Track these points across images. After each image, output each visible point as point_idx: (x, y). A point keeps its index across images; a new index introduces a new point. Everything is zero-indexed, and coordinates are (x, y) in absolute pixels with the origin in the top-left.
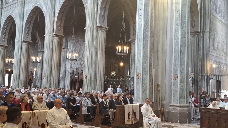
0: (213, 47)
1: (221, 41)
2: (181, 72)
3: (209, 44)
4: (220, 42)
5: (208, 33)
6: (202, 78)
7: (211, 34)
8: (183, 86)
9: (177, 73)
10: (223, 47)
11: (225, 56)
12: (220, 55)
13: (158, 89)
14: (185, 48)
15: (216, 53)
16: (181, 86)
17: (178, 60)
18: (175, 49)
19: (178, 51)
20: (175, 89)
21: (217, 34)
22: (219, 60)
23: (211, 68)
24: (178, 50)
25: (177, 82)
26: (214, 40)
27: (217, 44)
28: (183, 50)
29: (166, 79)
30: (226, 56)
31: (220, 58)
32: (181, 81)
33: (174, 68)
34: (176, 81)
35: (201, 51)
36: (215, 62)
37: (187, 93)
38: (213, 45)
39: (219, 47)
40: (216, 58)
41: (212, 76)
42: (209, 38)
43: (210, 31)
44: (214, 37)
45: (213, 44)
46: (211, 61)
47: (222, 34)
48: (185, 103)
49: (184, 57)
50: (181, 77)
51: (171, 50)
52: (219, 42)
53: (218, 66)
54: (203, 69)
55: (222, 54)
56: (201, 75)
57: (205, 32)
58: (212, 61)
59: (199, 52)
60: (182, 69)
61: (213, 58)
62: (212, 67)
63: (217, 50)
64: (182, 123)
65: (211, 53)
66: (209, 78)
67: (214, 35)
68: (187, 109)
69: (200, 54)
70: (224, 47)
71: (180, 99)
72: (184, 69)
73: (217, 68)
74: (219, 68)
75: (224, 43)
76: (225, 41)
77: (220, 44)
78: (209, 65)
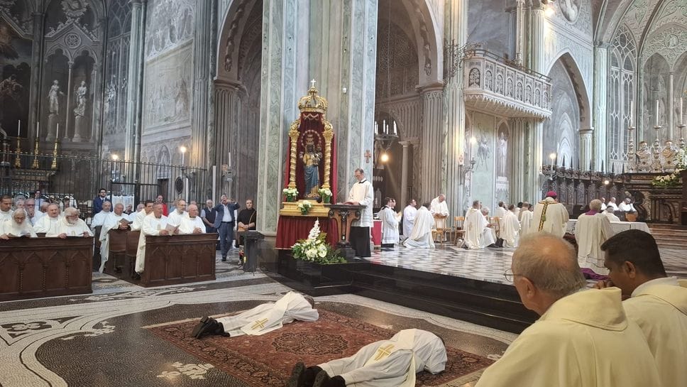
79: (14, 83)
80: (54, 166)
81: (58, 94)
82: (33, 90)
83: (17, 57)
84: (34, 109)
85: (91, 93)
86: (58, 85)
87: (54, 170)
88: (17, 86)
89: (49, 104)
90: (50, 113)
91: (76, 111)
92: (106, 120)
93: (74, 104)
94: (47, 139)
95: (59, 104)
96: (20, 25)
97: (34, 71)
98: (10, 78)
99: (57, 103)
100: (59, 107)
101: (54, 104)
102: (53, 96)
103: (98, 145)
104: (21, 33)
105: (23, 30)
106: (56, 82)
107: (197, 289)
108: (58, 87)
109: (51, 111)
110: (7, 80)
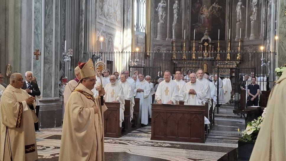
0: (102, 11)
1: (112, 2)
2: (46, 46)
3: (96, 5)
4: (111, 5)
6: (85, 57)
8: (50, 69)
9: (40, 48)
10: (115, 12)
12: (111, 24)
13: (7, 75)
14: (52, 7)
15: (106, 20)
16: (46, 69)
17: (40, 26)
18: (36, 7)
19: (41, 12)
20: (36, 73)
22: (110, 32)
23: (98, 42)
24: (41, 10)
25: (40, 62)
28: (50, 11)
29: (22, 57)
31: (111, 28)
32: (47, 61)
33: (35, 39)
34: (38, 61)
35: (84, 16)
36: (105, 34)
37: (56, 79)
38: (102, 8)
39: (110, 13)
40: (105, 28)
41: (99, 54)
45: (101, 7)
46: (98, 32)
48: (53, 95)
49: (51, 22)
50: (47, 54)
51: (29, 10)
52: (110, 4)
53: (109, 39)
54: (86, 43)
55: (114, 23)
56: (83, 52)
58: (99, 31)
59: (81, 17)
60: (47, 41)
61: (102, 28)
63: (107, 16)
64: (47, 127)
65: (98, 20)
66: (94, 56)
68: (55, 104)
69: (82, 20)
70: (117, 13)
71: (43, 90)
72: (51, 42)
73: (107, 42)
74: (110, 43)
75: (117, 7)
76: (119, 4)
77: (111, 7)
78: (95, 38)
79: (217, 6)
80: (239, 57)
81: (241, 8)
82: (228, 9)
84: (228, 21)
85: (260, 3)
86: (241, 1)
87: (238, 60)
88: (219, 8)
89: (236, 16)
90: (237, 22)
91: (251, 18)
92: (268, 21)
93: (250, 13)
94: (236, 40)
95: (242, 15)
98: (215, 3)
99: (241, 14)
100: (242, 17)
101: (239, 16)
102: (238, 9)
103: (264, 40)
107: (170, 146)
108: (241, 3)
109: (238, 20)
110: (213, 5)
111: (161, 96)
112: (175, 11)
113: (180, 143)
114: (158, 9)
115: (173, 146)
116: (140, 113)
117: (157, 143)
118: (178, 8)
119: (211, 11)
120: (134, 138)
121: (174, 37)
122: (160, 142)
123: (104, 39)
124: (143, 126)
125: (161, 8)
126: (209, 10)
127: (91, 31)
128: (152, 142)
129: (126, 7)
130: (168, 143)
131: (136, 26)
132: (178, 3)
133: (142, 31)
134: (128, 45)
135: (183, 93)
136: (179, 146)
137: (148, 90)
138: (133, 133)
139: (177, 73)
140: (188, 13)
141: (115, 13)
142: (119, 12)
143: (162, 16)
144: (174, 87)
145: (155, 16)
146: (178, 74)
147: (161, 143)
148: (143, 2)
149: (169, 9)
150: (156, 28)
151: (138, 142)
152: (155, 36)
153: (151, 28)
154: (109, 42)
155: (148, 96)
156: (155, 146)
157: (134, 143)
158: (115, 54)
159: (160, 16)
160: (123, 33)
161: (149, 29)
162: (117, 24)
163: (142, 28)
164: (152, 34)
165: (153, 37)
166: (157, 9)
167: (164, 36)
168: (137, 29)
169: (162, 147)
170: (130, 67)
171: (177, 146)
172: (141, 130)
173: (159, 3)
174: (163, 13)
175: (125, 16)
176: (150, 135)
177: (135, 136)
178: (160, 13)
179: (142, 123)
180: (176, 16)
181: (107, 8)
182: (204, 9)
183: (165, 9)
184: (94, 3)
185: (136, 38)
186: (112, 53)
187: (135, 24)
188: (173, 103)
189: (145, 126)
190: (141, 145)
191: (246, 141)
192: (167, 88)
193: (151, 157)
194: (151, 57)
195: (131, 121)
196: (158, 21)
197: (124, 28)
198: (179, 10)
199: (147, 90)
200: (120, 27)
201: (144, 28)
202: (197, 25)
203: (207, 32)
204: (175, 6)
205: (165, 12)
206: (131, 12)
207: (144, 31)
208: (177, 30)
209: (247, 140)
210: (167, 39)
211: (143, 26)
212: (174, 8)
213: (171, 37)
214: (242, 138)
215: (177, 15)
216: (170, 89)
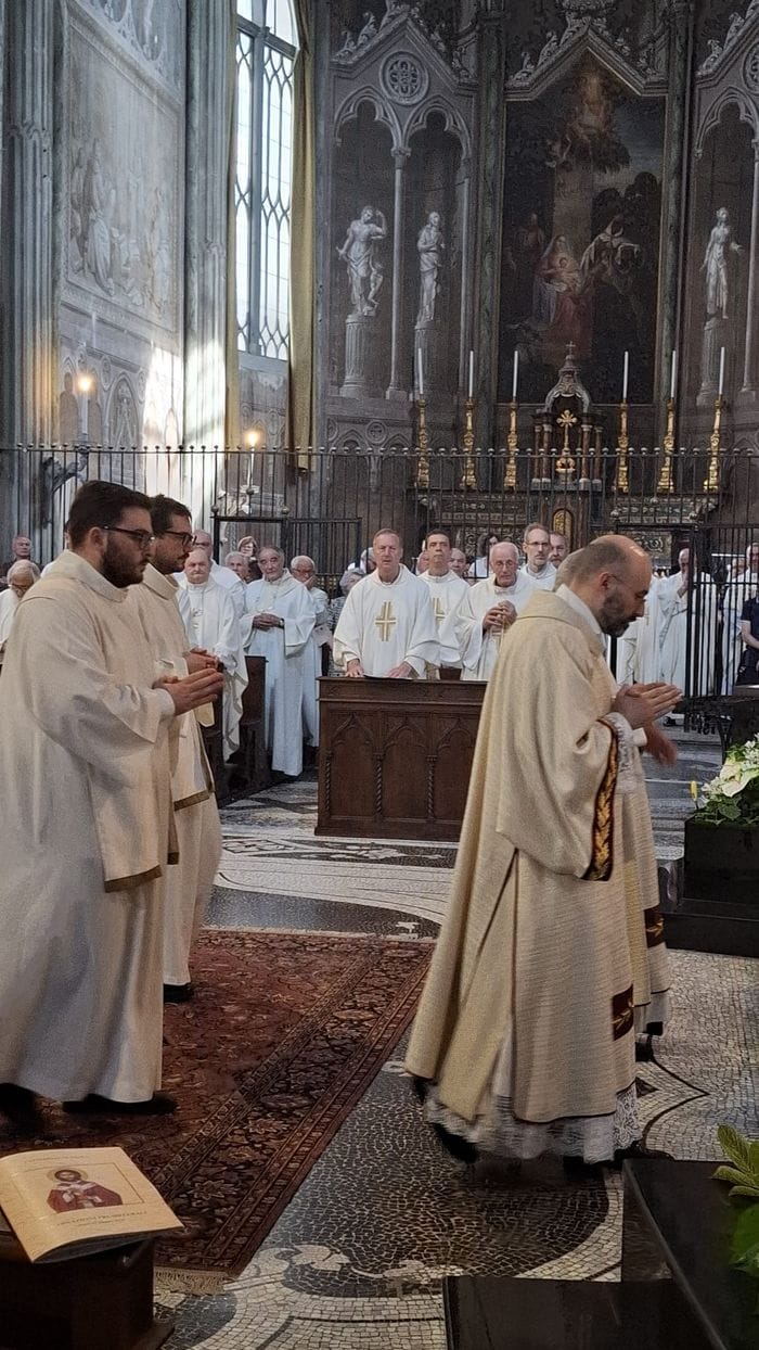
0: (83, 250)
1: (134, 213)
3: (55, 225)
4: (129, 225)
5: (45, 146)
6: (8, 470)
7: (63, 156)
10: (147, 259)
11: (161, 323)
12: (128, 313)
21: (108, 156)
22: (122, 352)
23: (68, 400)
26: (85, 203)
27: (111, 236)
30: (169, 327)
31: (129, 333)
36: (97, 364)
38: (83, 239)
39: (124, 261)
40: (98, 333)
41: (71, 458)
42: (48, 182)
43: (56, 130)
44: (88, 183)
45: (80, 232)
46: (65, 351)
47: (144, 169)
52: (123, 220)
53: (117, 389)
54: (13, 401)
55: (141, 311)
57: (25, 136)
58: (73, 349)
61: (84, 331)
62: (74, 392)
63: (110, 275)
65: (65, 295)
66: (50, 468)
67: (90, 166)
70: (156, 264)
73: (107, 403)
74: (125, 408)
75: (157, 232)
76: (163, 220)
77: (129, 231)
78: (52, 379)
79: (620, 242)
80: (712, 480)
81: (727, 253)
82: (666, 249)
83: (626, 161)
84: (668, 311)
86: (727, 223)
87: (711, 493)
88: (626, 251)
90: (707, 317)
94: (701, 400)
95: (729, 288)
96: (632, 59)
97: (669, 190)
98: (608, 230)
99: (724, 281)
100: (729, 295)
101: (716, 288)
102: (714, 261)
104: (635, 84)
105: (642, 72)
106: (722, 214)
107: (400, 858)
108: (726, 231)
109: (710, 310)
110: (601, 236)
111: (359, 642)
112: (428, 261)
113: (446, 847)
114: (348, 250)
115: (412, 859)
116: (267, 721)
117: (344, 846)
118: (438, 245)
119: (591, 265)
120: (242, 830)
121: (420, 382)
122: (356, 844)
123: (97, 389)
124: (282, 779)
125: (362, 247)
126: (584, 259)
127: (34, 347)
128: (321, 844)
129: (195, 237)
130: (390, 846)
131: (245, 330)
132: (440, 223)
133: (271, 353)
134: (209, 420)
135: (457, 630)
136: (436, 857)
137: (304, 622)
138: (238, 809)
139: (435, 544)
140: (488, 270)
141: (142, 260)
142: (164, 262)
143: (365, 281)
144: (416, 604)
145: (333, 285)
146: (438, 547)
147: (361, 845)
148: (280, 213)
149: (401, 251)
150: (337, 338)
151: (259, 844)
152: (335, 379)
153: (319, 342)
154: (118, 399)
155: (304, 645)
156: (334, 860)
157: (243, 848)
158: (151, 458)
159: (358, 282)
160: (185, 361)
161: (307, 341)
162: (154, 316)
163: (272, 337)
164: (318, 369)
165: (325, 386)
166: (342, 252)
167: (376, 376)
168: (248, 342)
169: (366, 860)
170: (218, 520)
171: (430, 857)
172: (273, 797)
173: (354, 223)
174: (369, 270)
175: (194, 278)
176: (315, 816)
177: (243, 819)
178: (358, 270)
179: (276, 766)
180: (429, 282)
181: (107, 238)
182: (561, 255)
183: (379, 249)
184: (45, 213)
185: (244, 382)
186: (136, 452)
187: (242, 319)
188: (413, 672)
189: (292, 779)
190: (274, 855)
191: (718, 822)
192: (387, 608)
193: (317, 901)
194: (315, 478)
195: (226, 757)
196: (348, 307)
197: (190, 338)
198: (444, 256)
199: (300, 619)
200: (167, 330)
201: (283, 340)
202: (528, 329)
203: (573, 361)
204: (428, 236)
205: (379, 266)
206: (223, 261)
207: (283, 356)
208: (434, 351)
209: (720, 816)
210: (388, 393)
211: (278, 328)
212: (421, 245)
213: (410, 384)
214: (703, 810)
215: (437, 280)
216: (399, 612)
